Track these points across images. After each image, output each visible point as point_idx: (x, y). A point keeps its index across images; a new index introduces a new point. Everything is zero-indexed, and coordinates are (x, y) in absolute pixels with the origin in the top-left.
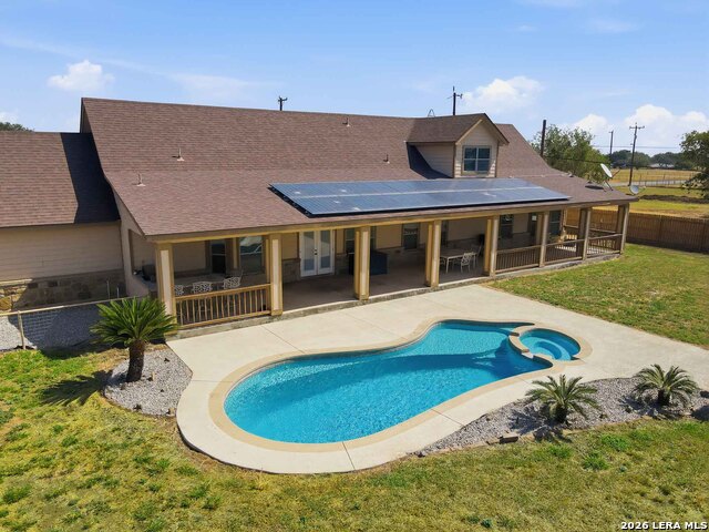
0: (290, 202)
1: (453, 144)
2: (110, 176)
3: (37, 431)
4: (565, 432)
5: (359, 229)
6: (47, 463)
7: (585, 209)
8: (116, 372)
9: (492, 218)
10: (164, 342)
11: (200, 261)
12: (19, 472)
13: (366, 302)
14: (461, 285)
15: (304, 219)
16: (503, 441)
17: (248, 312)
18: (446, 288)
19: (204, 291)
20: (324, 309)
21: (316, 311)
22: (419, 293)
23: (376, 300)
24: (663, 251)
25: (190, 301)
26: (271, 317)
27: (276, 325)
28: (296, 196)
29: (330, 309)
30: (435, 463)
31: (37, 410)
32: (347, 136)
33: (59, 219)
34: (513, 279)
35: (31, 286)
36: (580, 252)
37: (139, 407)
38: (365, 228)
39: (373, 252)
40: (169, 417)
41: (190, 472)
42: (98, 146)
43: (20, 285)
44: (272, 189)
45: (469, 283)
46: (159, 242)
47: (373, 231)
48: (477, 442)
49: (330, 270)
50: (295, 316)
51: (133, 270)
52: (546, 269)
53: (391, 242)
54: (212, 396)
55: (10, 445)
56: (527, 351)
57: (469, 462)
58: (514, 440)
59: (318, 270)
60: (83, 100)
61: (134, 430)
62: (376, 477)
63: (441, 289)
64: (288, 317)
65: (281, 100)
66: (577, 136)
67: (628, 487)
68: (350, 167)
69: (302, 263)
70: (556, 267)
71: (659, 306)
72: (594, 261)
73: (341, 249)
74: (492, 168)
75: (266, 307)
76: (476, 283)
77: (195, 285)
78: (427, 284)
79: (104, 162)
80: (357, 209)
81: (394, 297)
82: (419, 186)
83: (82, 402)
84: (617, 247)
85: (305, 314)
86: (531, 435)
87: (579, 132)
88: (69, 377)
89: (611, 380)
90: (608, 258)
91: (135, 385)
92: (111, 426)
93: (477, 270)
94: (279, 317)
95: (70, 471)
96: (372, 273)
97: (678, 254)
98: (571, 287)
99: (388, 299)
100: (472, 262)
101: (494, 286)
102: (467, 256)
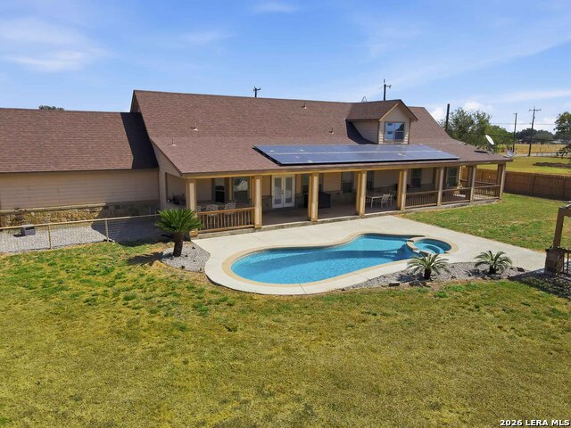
0: (268, 157)
1: (377, 121)
2: (153, 138)
3: (129, 276)
4: (428, 284)
5: (311, 174)
6: (141, 287)
7: (471, 166)
8: (165, 253)
9: (402, 170)
10: (189, 240)
11: (209, 194)
12: (128, 290)
13: (315, 223)
14: (380, 215)
15: (276, 166)
16: (391, 285)
17: (240, 225)
18: (370, 216)
19: (214, 211)
20: (288, 226)
21: (283, 227)
22: (351, 219)
23: (322, 222)
24: (533, 198)
25: (205, 216)
26: (255, 229)
27: (257, 234)
28: (271, 153)
29: (292, 226)
30: (351, 293)
31: (127, 268)
32: (304, 115)
33: (122, 166)
34: (417, 213)
35: (105, 207)
36: (468, 197)
37: (183, 267)
38: (315, 174)
39: (321, 193)
40: (201, 271)
41: (217, 293)
42: (145, 121)
43: (98, 207)
44: (256, 149)
45: (386, 214)
46: (189, 178)
47: (321, 177)
48: (376, 285)
49: (291, 205)
50: (269, 229)
51: (167, 199)
52: (442, 208)
53: (333, 187)
54: (223, 264)
55: (118, 280)
56: (416, 249)
57: (370, 293)
58: (398, 285)
59: (284, 205)
60: (134, 91)
61: (183, 276)
62: (318, 297)
63: (367, 217)
64: (265, 229)
65: (256, 90)
66: (478, 116)
67: (456, 304)
68: (306, 136)
69: (273, 199)
70: (449, 207)
71: (514, 229)
72: (479, 204)
73: (299, 191)
74: (406, 138)
75: (252, 222)
76: (391, 214)
77: (208, 207)
78: (357, 214)
79: (149, 131)
80: (310, 162)
81: (334, 221)
82: (352, 148)
83: (151, 265)
84: (497, 195)
85: (276, 228)
86: (407, 283)
87: (480, 113)
88: (138, 254)
89: (465, 263)
90: (490, 202)
91: (178, 259)
92: (170, 274)
93: (392, 206)
94: (259, 229)
95: (154, 290)
96: (320, 207)
97: (543, 200)
98: (457, 218)
99: (330, 222)
100: (389, 201)
101: (403, 217)
102: (386, 196)
